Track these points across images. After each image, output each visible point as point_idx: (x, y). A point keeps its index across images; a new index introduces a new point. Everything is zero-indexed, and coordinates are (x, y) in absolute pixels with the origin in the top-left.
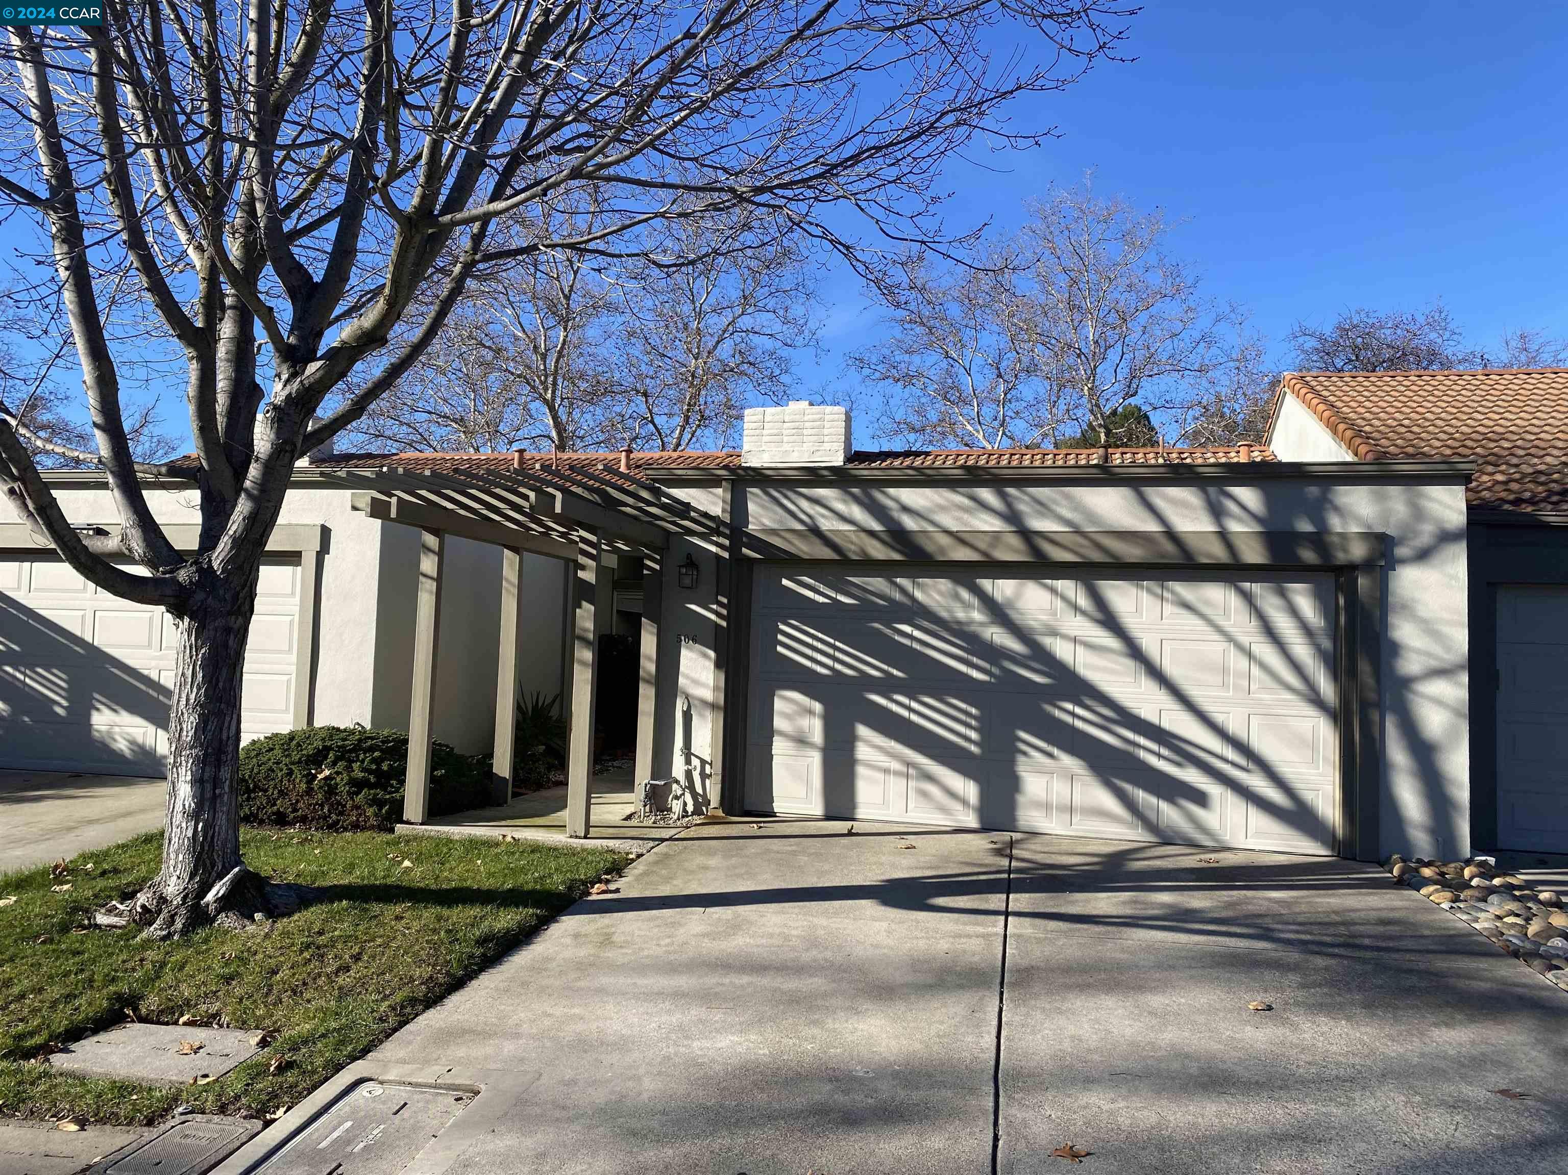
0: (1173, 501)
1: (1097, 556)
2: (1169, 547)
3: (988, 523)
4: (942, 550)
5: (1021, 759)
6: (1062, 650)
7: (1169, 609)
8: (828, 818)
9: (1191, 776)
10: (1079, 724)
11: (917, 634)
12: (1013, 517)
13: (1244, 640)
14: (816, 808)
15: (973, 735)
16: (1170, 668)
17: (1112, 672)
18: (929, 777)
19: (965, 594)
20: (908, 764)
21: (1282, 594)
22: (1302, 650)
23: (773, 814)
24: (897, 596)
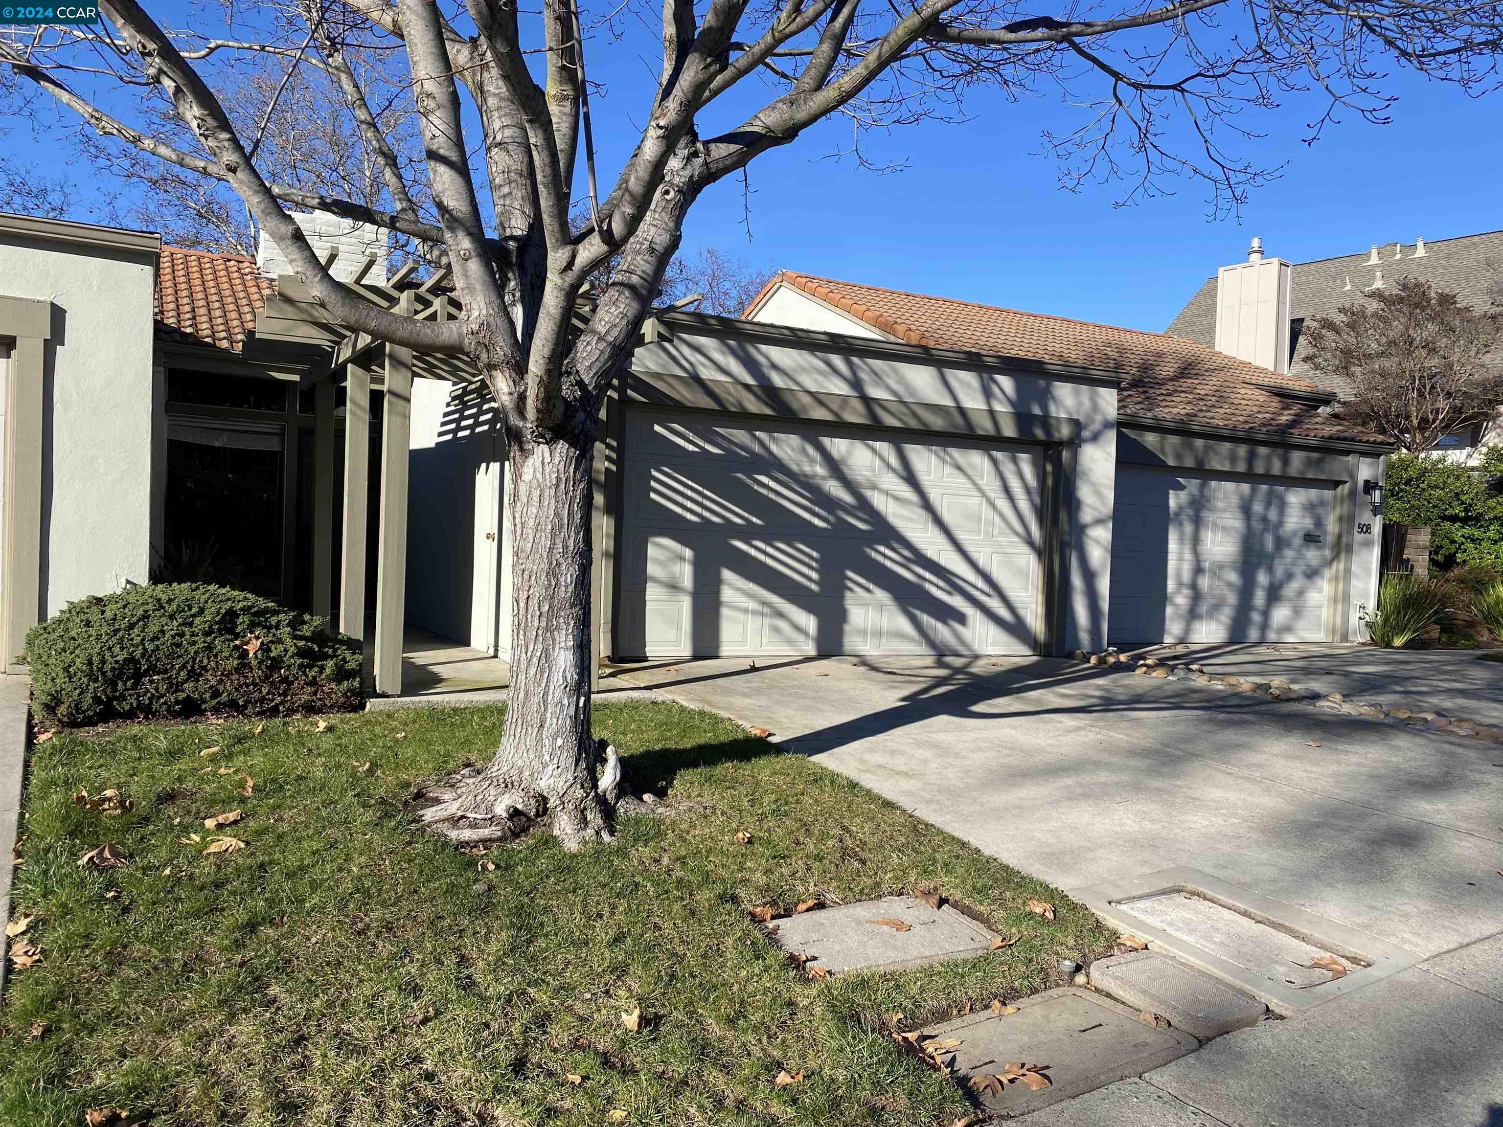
0: (962, 382)
1: (913, 424)
2: (959, 420)
3: (840, 388)
4: (804, 408)
5: (848, 594)
6: (878, 501)
7: (948, 470)
8: (696, 658)
9: (957, 602)
10: (888, 564)
11: (772, 484)
12: (856, 384)
13: (992, 495)
14: (685, 649)
15: (814, 575)
16: (947, 517)
17: (910, 519)
18: (780, 615)
19: (811, 450)
20: (764, 603)
21: (1015, 461)
22: (1024, 505)
23: (645, 659)
24: (757, 448)
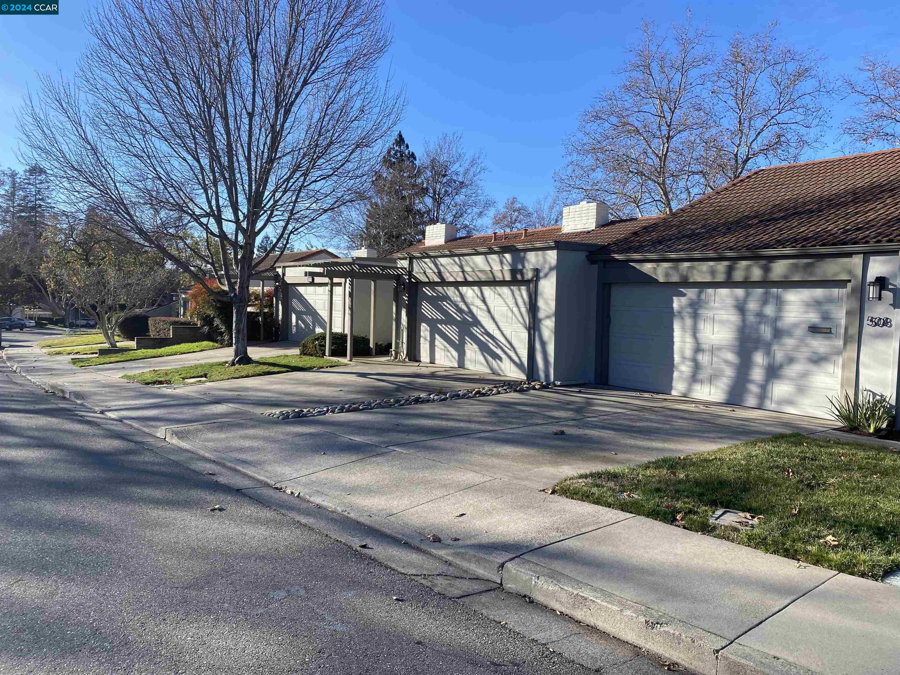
0: (492, 259)
1: (477, 279)
2: (491, 275)
3: (457, 269)
4: (447, 278)
5: (466, 345)
6: (474, 310)
7: (496, 296)
8: (431, 363)
9: (499, 352)
10: (478, 334)
11: (448, 305)
12: (461, 267)
13: (511, 306)
14: (428, 361)
15: (457, 338)
16: (496, 317)
17: (484, 317)
18: (448, 351)
19: (457, 292)
20: (445, 347)
21: (520, 290)
22: (523, 310)
23: (420, 361)
24: (444, 293)
